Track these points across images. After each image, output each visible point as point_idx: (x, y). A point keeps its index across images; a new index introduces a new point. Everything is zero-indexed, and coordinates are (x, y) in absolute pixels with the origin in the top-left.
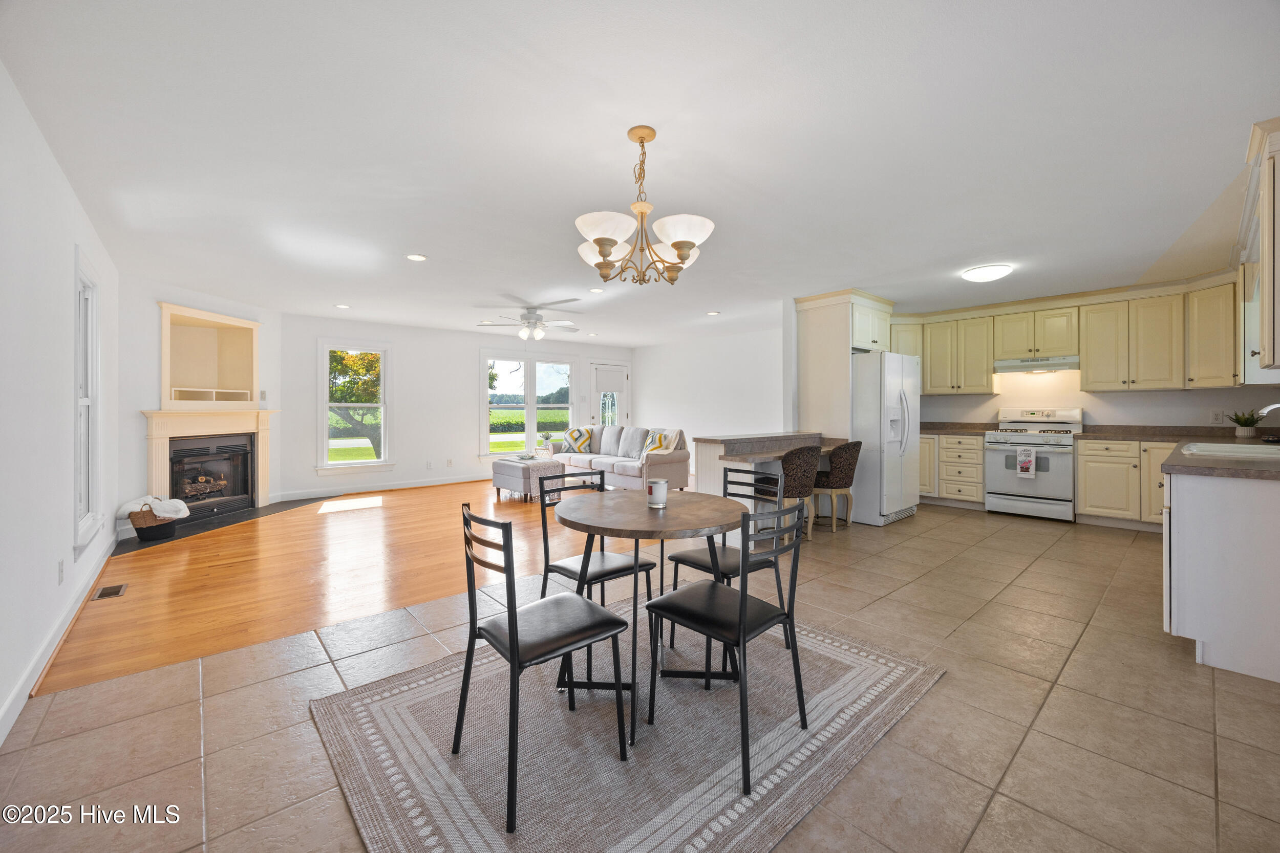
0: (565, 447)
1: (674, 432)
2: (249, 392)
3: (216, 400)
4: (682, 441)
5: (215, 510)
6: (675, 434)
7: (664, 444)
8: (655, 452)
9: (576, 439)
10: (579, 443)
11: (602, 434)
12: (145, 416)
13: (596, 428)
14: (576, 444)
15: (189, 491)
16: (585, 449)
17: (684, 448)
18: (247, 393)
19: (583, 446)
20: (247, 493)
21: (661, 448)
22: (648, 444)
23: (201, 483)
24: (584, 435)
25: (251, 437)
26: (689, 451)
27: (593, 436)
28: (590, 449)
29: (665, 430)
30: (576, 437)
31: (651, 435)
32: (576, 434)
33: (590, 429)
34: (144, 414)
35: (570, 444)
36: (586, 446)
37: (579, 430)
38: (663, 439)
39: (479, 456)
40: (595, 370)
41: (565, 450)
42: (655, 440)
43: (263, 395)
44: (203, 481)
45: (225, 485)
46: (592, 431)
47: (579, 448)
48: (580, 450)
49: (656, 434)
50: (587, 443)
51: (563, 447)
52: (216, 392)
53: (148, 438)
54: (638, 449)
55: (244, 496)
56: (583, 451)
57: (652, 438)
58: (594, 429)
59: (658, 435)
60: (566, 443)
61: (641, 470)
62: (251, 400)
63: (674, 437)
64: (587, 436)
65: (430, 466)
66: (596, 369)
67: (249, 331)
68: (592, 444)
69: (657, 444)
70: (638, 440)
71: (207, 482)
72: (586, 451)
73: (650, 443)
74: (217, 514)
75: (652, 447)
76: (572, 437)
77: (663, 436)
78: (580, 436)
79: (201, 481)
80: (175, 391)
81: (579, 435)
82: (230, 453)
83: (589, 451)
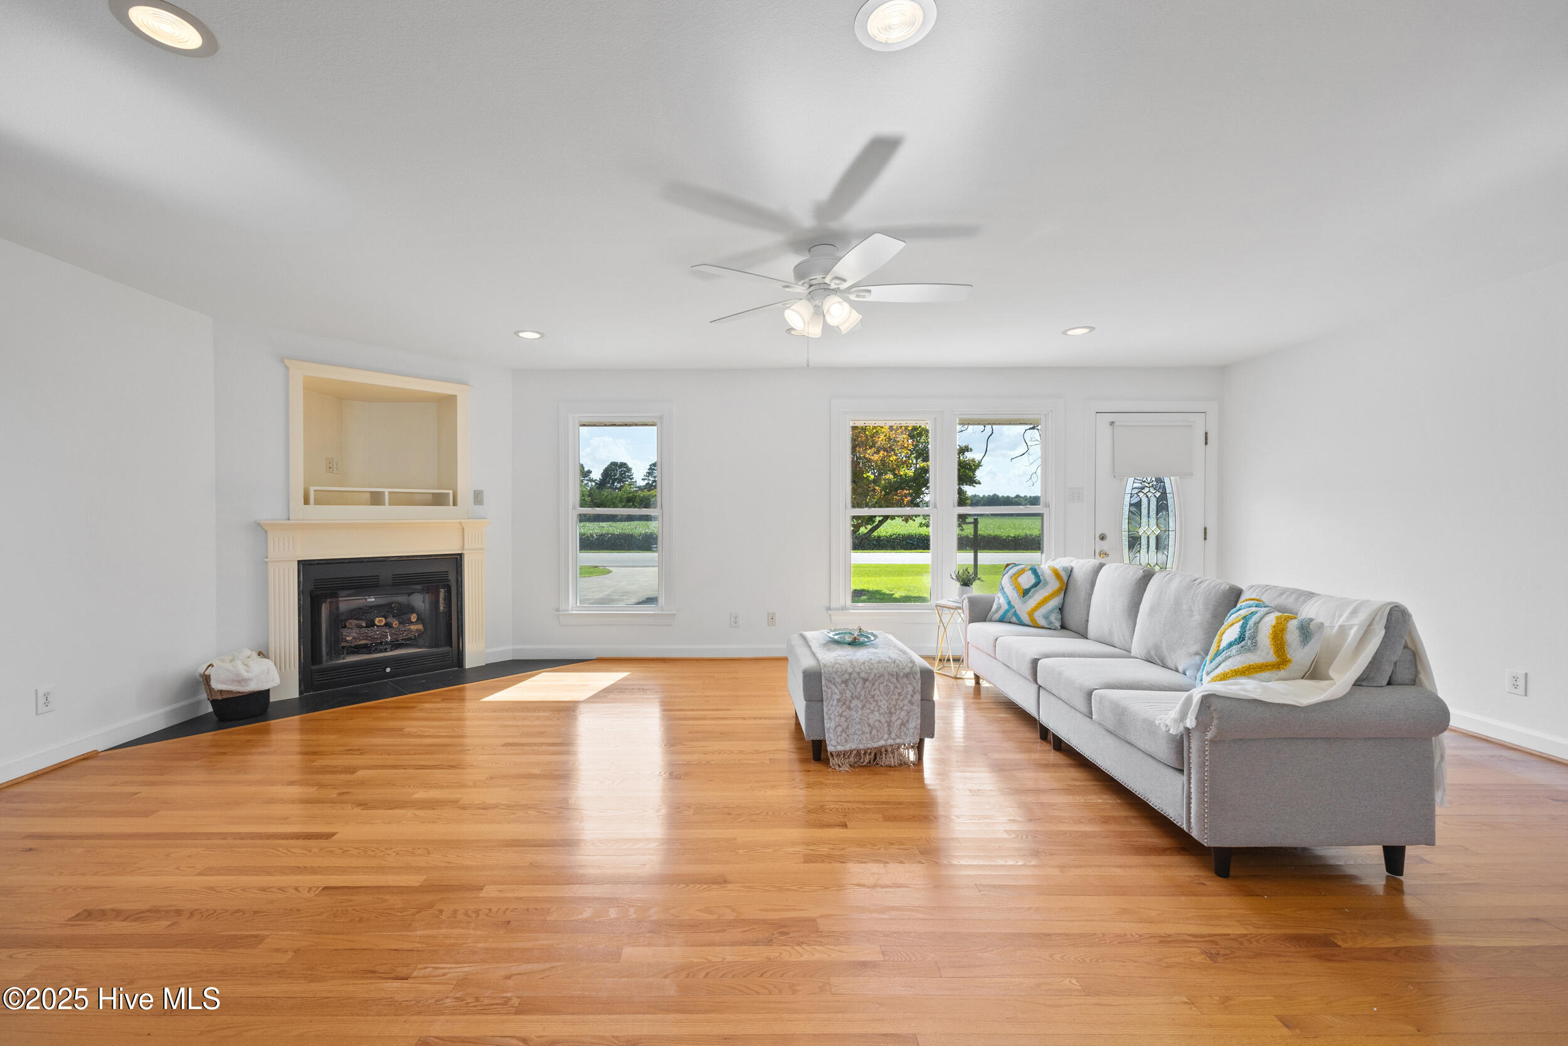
0: (999, 608)
1: (1355, 612)
2: (451, 492)
3: (390, 505)
4: (1399, 649)
5: (388, 670)
6: (1362, 617)
7: (1301, 656)
8: (1249, 688)
9: (1026, 593)
10: (1032, 602)
11: (1093, 584)
12: (261, 529)
13: (1081, 565)
14: (1024, 602)
15: (354, 638)
16: (1046, 617)
17: (1414, 682)
18: (448, 494)
19: (1043, 610)
20: (451, 645)
21: (1282, 673)
22: (1224, 644)
23: (378, 626)
24: (1046, 583)
25: (457, 560)
26: (1441, 694)
27: (1071, 587)
28: (1062, 620)
29: (1311, 595)
30: (1027, 586)
31: (1243, 612)
32: (1027, 580)
33: (1065, 569)
34: (261, 526)
35: (1009, 603)
36: (1051, 611)
37: (1034, 571)
38: (1292, 635)
39: (829, 609)
40: (1109, 429)
41: (997, 616)
42: (1254, 637)
43: (478, 497)
44: (383, 624)
45: (417, 630)
46: (1070, 572)
47: (1031, 614)
48: (1033, 620)
49: (1263, 610)
50: (1055, 602)
51: (995, 607)
52: (389, 492)
53: (263, 563)
54: (1196, 648)
55: (447, 649)
56: (1042, 622)
57: (1243, 628)
58: (1076, 572)
59: (1271, 619)
60: (1002, 600)
61: (1180, 744)
62: (455, 504)
63: (1353, 634)
64: (1054, 585)
65: (736, 622)
66: (1112, 423)
67: (451, 400)
68: (1067, 608)
69: (1265, 652)
70: (1197, 618)
71: (387, 625)
72: (1051, 623)
73: (1230, 645)
74: (389, 675)
75: (1237, 661)
76: (1017, 586)
77: (1293, 625)
78: (1036, 585)
79: (378, 624)
80: (315, 491)
81: (1033, 581)
82: (423, 583)
83: (1058, 624)
